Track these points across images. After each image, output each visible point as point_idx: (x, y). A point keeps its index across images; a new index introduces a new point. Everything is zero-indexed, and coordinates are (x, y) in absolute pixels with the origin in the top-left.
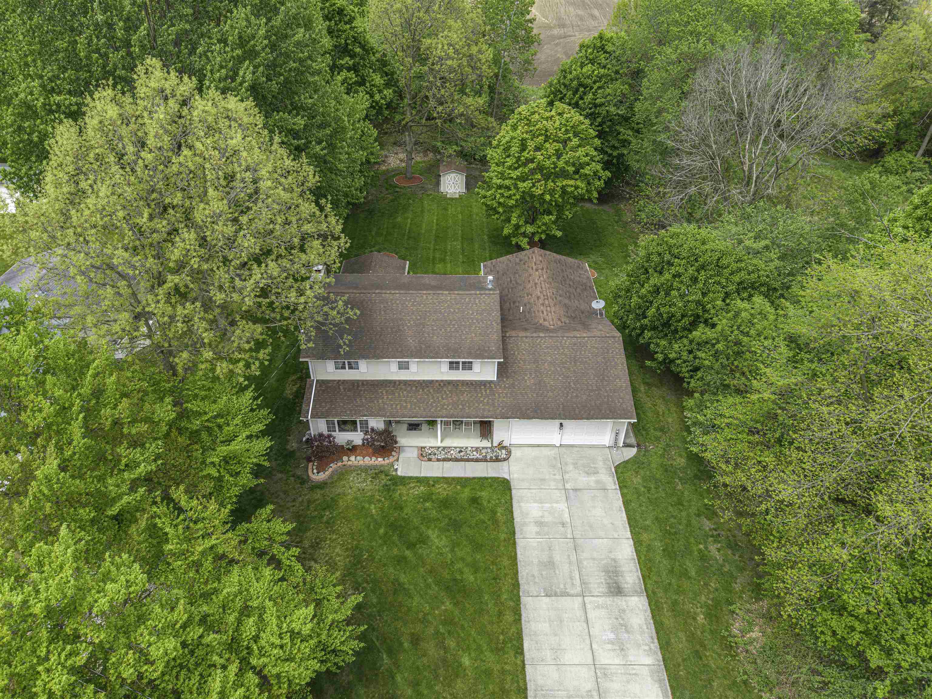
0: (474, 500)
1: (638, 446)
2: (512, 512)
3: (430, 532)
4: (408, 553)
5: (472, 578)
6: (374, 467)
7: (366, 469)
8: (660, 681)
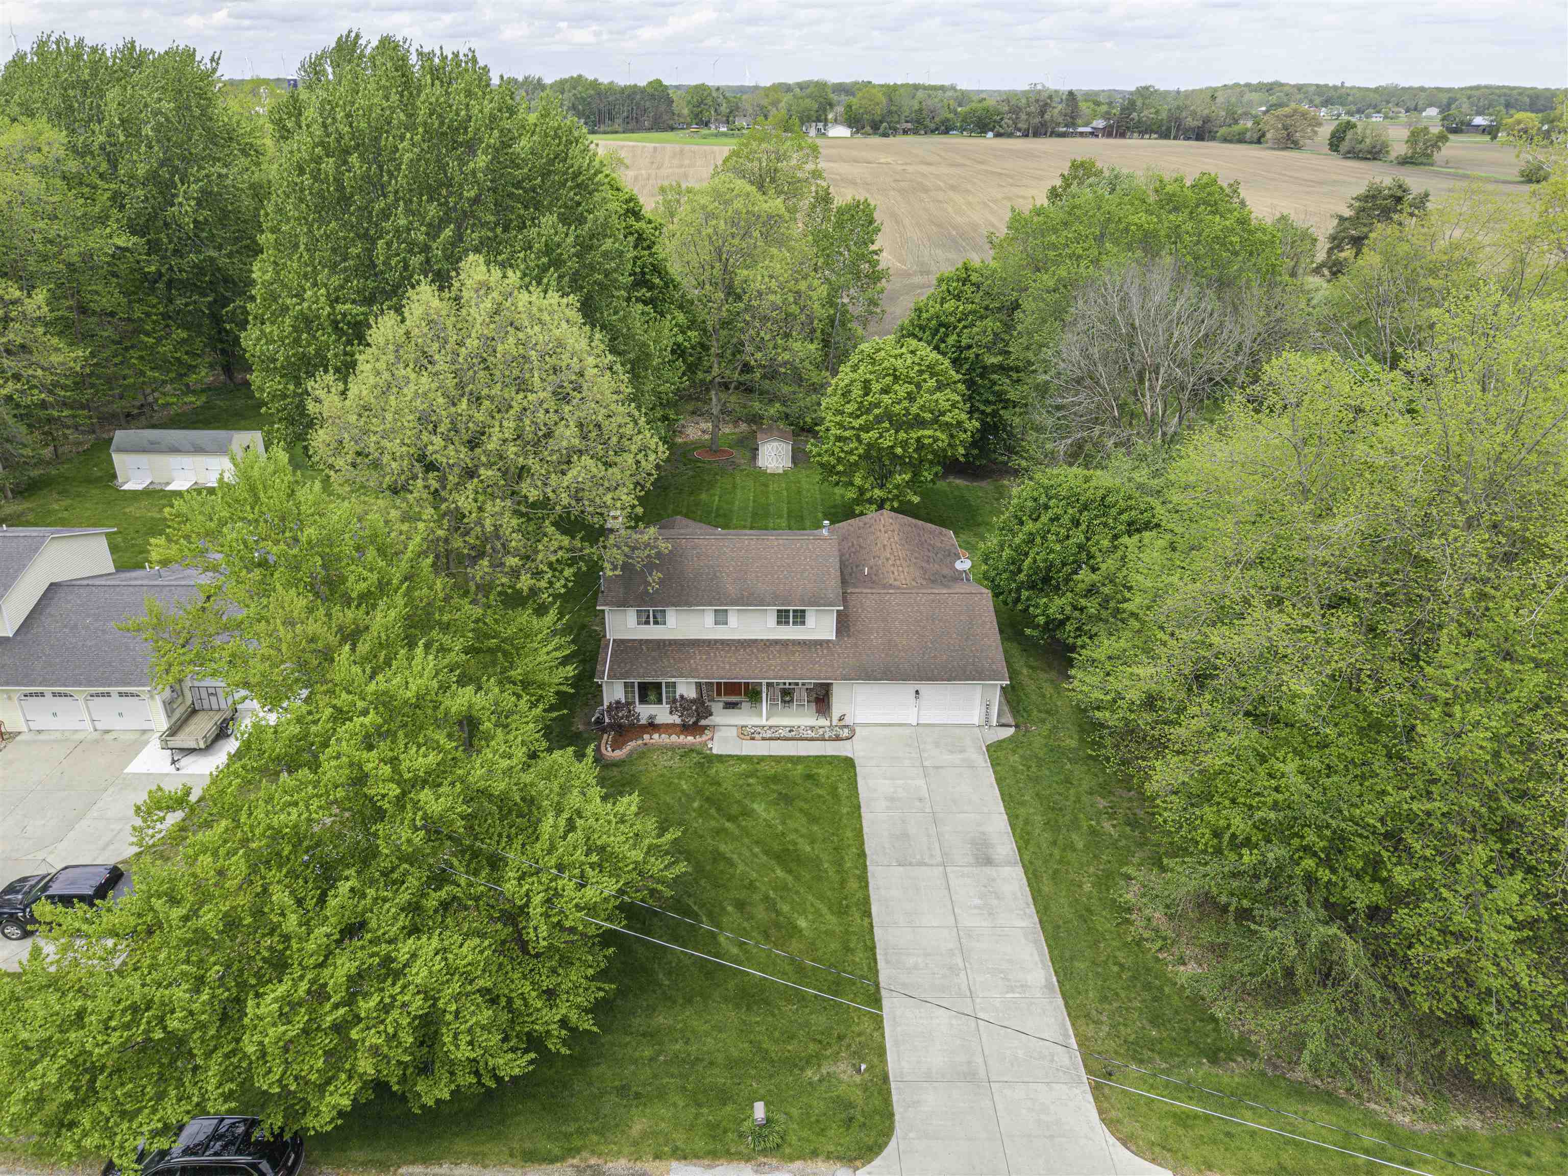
0: (809, 777)
1: (1017, 726)
2: (856, 787)
3: (755, 806)
4: (728, 825)
5: (808, 849)
6: (683, 746)
7: (672, 748)
8: (1035, 942)
